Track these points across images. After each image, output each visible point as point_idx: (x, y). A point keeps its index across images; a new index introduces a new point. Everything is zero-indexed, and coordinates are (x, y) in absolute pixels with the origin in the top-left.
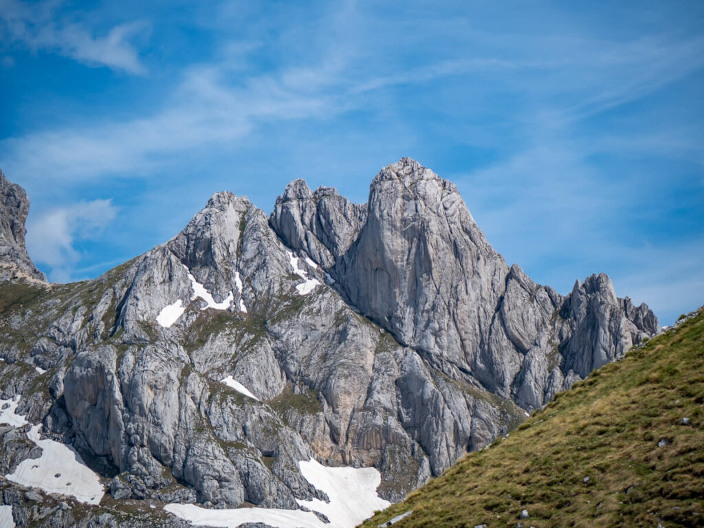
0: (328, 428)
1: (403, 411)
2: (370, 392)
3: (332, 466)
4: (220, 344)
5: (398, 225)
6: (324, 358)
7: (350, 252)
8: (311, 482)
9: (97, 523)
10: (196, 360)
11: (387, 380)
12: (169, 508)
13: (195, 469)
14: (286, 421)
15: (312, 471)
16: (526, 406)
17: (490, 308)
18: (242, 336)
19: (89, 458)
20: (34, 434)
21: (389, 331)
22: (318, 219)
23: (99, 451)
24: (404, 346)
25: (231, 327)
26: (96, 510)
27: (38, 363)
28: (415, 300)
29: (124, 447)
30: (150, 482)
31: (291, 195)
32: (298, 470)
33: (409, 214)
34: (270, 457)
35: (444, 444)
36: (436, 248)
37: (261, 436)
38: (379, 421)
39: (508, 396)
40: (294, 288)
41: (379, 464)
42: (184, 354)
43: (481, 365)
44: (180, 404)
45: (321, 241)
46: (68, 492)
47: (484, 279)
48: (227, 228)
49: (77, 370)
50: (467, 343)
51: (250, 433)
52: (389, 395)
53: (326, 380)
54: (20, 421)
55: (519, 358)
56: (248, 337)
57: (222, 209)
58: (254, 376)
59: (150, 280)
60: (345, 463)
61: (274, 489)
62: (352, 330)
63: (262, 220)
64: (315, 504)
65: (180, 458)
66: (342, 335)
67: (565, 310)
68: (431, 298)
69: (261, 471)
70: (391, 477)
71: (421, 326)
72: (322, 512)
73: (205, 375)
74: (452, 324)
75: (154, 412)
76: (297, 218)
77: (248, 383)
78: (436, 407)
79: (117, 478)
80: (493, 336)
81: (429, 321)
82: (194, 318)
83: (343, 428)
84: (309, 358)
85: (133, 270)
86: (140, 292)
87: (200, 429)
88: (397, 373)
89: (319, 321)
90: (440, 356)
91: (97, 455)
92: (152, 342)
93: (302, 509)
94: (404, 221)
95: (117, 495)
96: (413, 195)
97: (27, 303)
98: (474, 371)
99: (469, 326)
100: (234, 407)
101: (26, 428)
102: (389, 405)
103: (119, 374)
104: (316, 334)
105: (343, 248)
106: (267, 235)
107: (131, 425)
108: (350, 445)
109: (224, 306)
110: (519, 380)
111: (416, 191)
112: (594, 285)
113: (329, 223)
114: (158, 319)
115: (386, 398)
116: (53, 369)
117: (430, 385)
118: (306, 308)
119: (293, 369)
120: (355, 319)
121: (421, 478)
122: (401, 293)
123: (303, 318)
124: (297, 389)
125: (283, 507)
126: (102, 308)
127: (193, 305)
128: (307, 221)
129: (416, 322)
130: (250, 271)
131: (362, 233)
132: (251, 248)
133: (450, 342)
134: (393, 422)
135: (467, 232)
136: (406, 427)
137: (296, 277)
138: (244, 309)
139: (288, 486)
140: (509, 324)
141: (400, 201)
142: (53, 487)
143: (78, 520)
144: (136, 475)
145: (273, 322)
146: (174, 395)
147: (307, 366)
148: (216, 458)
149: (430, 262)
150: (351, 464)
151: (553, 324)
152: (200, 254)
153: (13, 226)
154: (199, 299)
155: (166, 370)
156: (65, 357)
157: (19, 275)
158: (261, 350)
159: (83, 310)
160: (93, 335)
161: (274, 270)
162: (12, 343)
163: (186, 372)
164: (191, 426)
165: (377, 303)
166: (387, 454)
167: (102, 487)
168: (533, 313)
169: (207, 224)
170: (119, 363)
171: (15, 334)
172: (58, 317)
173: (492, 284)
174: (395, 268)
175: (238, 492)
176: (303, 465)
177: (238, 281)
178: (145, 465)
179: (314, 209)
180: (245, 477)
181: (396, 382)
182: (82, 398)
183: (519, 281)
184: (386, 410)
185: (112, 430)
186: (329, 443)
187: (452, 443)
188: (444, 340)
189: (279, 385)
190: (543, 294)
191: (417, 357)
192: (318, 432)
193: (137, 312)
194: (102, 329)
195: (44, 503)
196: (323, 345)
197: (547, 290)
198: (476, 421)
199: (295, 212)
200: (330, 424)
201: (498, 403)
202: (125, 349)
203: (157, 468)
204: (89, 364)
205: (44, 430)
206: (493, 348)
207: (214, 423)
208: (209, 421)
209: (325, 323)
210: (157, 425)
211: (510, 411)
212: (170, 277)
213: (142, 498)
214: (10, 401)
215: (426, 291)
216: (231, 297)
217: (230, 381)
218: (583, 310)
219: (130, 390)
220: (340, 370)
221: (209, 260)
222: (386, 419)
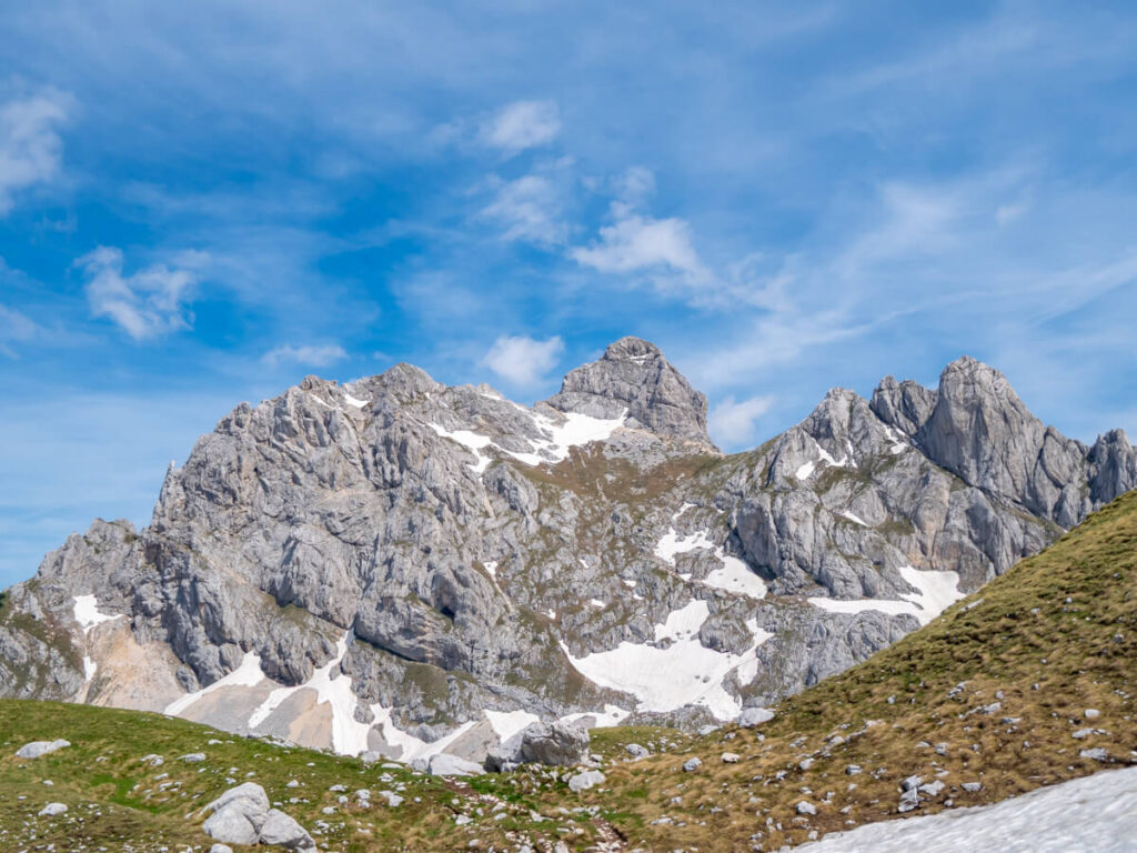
0: (919, 545)
1: (973, 532)
2: (947, 519)
3: (923, 570)
4: (841, 489)
5: (962, 402)
6: (914, 496)
7: (927, 423)
8: (908, 581)
9: (763, 611)
10: (823, 501)
11: (960, 510)
12: (811, 600)
13: (827, 574)
14: (888, 540)
15: (909, 574)
16: (1065, 526)
17: (1034, 457)
18: (855, 483)
19: (756, 568)
20: (719, 553)
21: (960, 476)
22: (904, 402)
23: (762, 563)
24: (971, 486)
25: (847, 478)
26: (762, 603)
27: (719, 507)
28: (977, 454)
29: (778, 561)
30: (797, 583)
31: (884, 387)
32: (899, 574)
33: (969, 395)
34: (879, 565)
35: (1004, 554)
36: (991, 417)
37: (872, 550)
38: (955, 538)
39: (1050, 519)
40: (889, 450)
41: (958, 569)
42: (815, 497)
43: (1028, 497)
44: (815, 531)
45: (907, 416)
46: (742, 591)
47: (1027, 436)
48: (840, 412)
49: (745, 510)
50: (1017, 482)
51: (864, 549)
52: (961, 521)
53: (916, 511)
54: (709, 545)
55: (1058, 492)
56: (859, 484)
57: (836, 399)
58: (865, 510)
59: (790, 449)
60: (932, 568)
61: (883, 587)
62: (932, 477)
63: (864, 404)
64: (913, 597)
65: (817, 566)
66: (926, 481)
67: (1091, 456)
68: (989, 452)
69: (873, 575)
70: (966, 578)
71: (983, 471)
72: (919, 602)
73: (831, 511)
74: (1005, 470)
75: (797, 537)
76: (889, 402)
77: (861, 515)
78: (997, 528)
79: (775, 581)
80: (1037, 477)
81: (988, 468)
82: (821, 473)
83: (929, 543)
84: (903, 497)
85: (778, 443)
86: (784, 457)
87: (829, 547)
88: (967, 506)
89: (908, 471)
90: (997, 493)
91: (761, 567)
92: (794, 490)
93: (903, 600)
94: (966, 400)
95: (776, 592)
96: (971, 381)
97: (710, 468)
98: (1024, 502)
99: (1018, 470)
100: (852, 532)
101: (713, 550)
102: (962, 528)
103: (773, 512)
104: (907, 480)
105: (922, 420)
106: (868, 414)
107: (782, 545)
108: (935, 556)
109: (841, 464)
110: (1058, 507)
111: (973, 379)
112: (1113, 437)
113: (912, 404)
114: (797, 474)
115: (960, 522)
116: (729, 510)
117: (992, 513)
118: (899, 463)
119: (892, 504)
120: (934, 469)
121: (988, 577)
122: (966, 449)
123: (896, 470)
124: (895, 519)
125: (890, 599)
126: (759, 469)
127: (820, 464)
128: (896, 404)
129: (978, 469)
130: (858, 440)
131: (935, 410)
132: (858, 424)
133: (1004, 482)
134: (966, 539)
135: (1013, 405)
136: (976, 543)
137: (890, 442)
138: (855, 465)
139: (893, 584)
140: (1048, 468)
141: (962, 386)
142: (733, 588)
143: (751, 609)
144: (788, 578)
145: (876, 474)
146: (810, 525)
147: (902, 502)
148: (841, 566)
149: (986, 428)
150: (937, 569)
151: (1082, 466)
152: (822, 430)
153: (698, 418)
154: (824, 460)
155: (804, 508)
156: (736, 502)
157: (704, 450)
158: (868, 492)
159: (747, 471)
160: (754, 487)
161: (875, 438)
162: (701, 494)
163: (818, 509)
164: (823, 545)
165: (950, 458)
166: (963, 562)
167: (765, 587)
168: (1066, 459)
169: (827, 410)
170: (772, 505)
171: (704, 488)
172: (730, 476)
173: (1034, 441)
174: (961, 434)
175: (858, 590)
176: (902, 570)
177: (850, 447)
178: (793, 572)
179: (901, 395)
180: (862, 579)
181: (967, 512)
182: (749, 529)
183: (1054, 437)
184: (960, 531)
185: (770, 551)
186: (920, 555)
187: (1010, 553)
188: (1000, 481)
189: (882, 516)
190: (1074, 446)
191: (980, 493)
192: (912, 547)
193: (782, 470)
194: (759, 483)
195: (728, 598)
196: (912, 488)
197: (1076, 442)
198: (1028, 537)
199: (887, 398)
200: (920, 542)
201: (1044, 524)
202: (775, 495)
203: (801, 573)
204: (752, 506)
205: (725, 550)
206: (1037, 485)
207: (838, 543)
208: (835, 542)
209: (912, 473)
210: (800, 545)
211: (1053, 529)
212: (804, 447)
213: (792, 594)
214: (702, 532)
215: (984, 447)
216: (846, 458)
217: (848, 514)
218: (1105, 456)
219: (780, 522)
220: (925, 505)
221: (829, 434)
222: (960, 537)
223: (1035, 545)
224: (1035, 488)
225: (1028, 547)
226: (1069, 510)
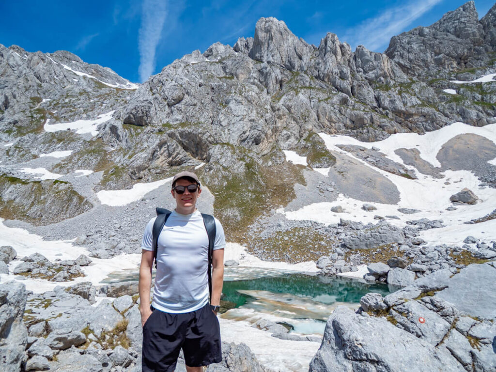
223: (286, 78)
224: (290, 59)
225: (283, 79)
226: (304, 64)
